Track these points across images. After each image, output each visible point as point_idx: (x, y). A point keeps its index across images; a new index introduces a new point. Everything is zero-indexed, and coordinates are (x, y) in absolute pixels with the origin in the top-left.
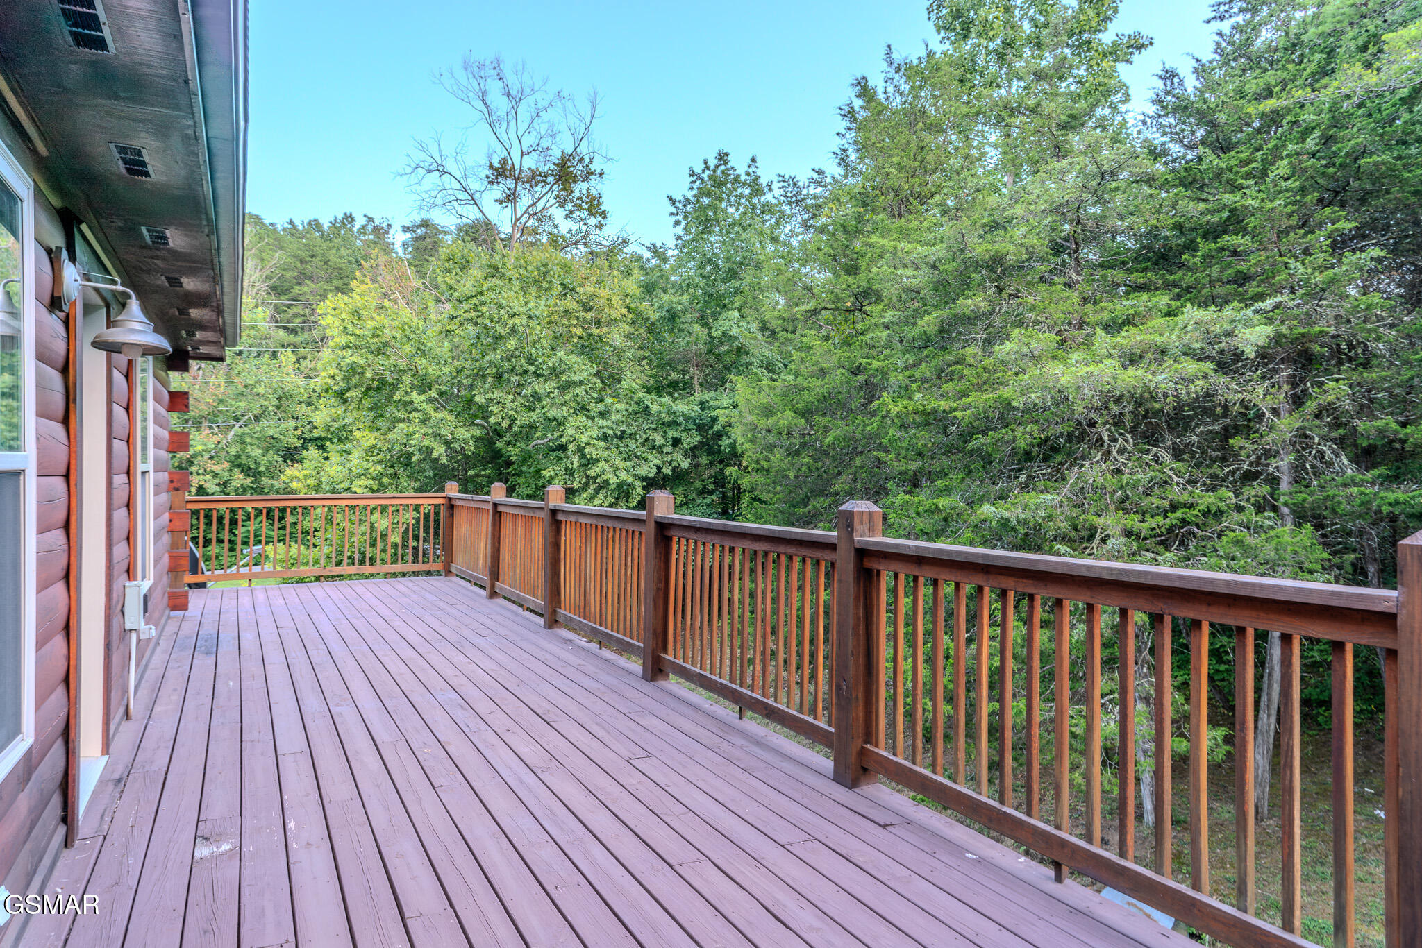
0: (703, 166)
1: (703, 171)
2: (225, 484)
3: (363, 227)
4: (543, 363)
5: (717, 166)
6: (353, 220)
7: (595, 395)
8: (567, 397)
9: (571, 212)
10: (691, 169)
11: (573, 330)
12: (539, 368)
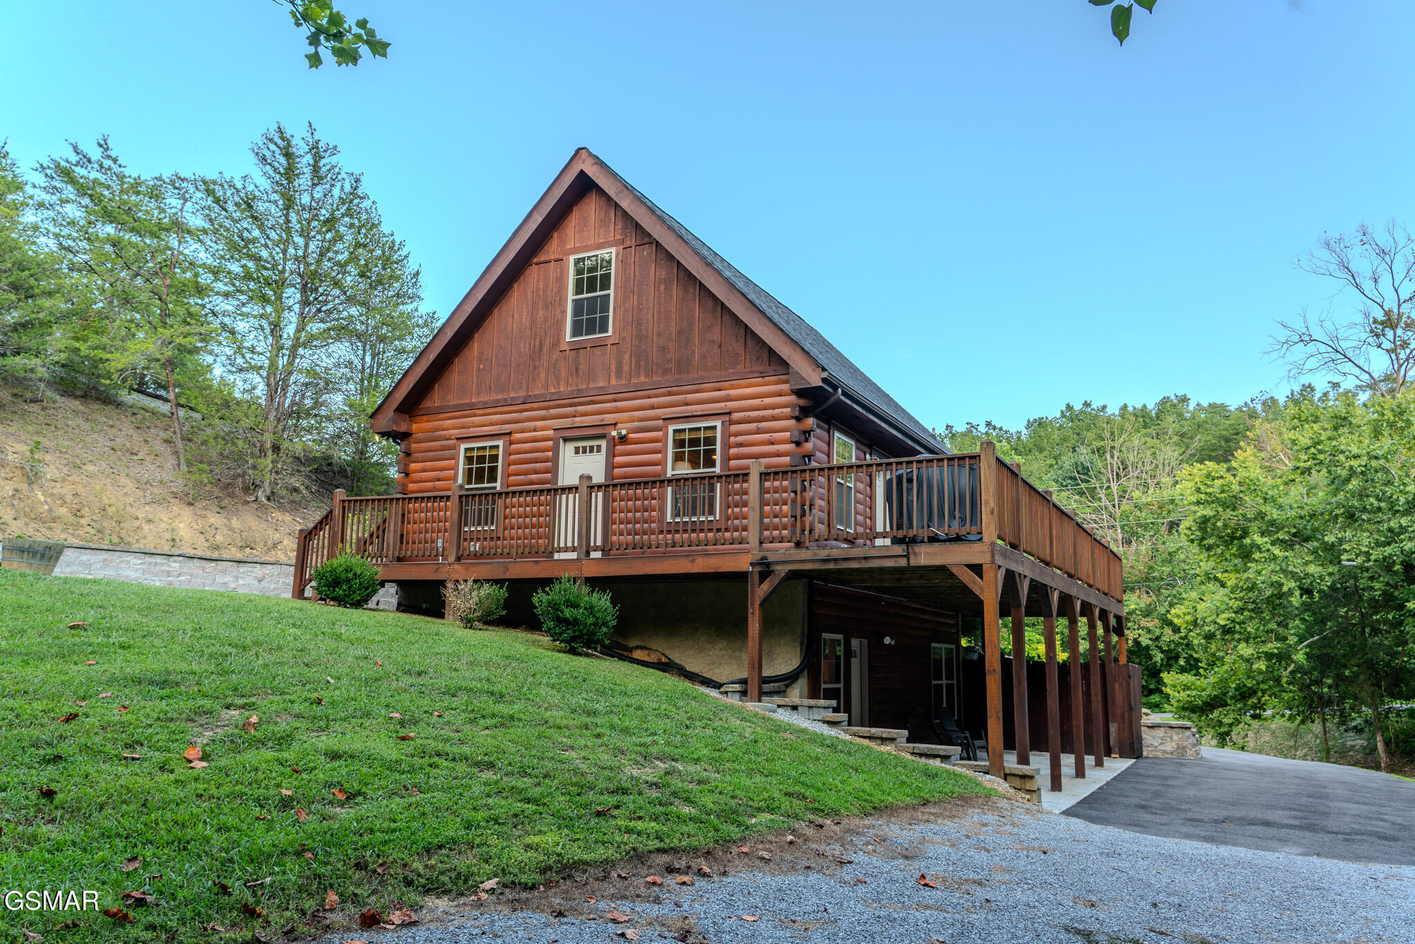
2: (1157, 639)
3: (1325, 394)
6: (1313, 389)
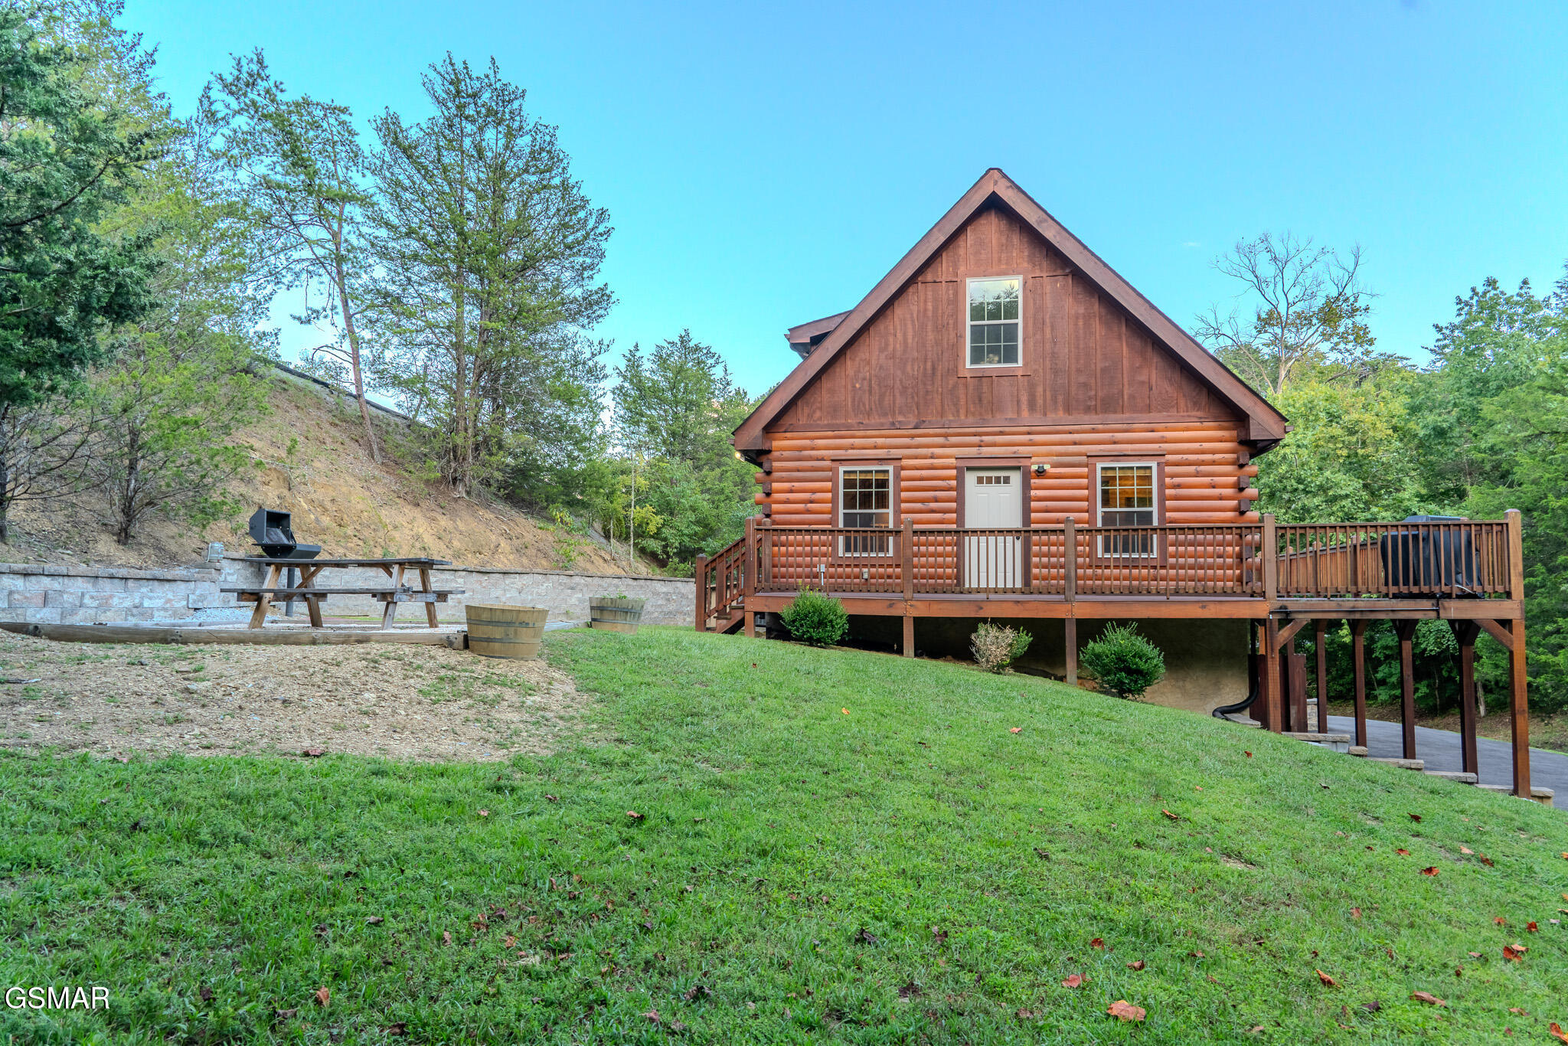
0: (1470, 294)
1: (1472, 298)
4: (1312, 482)
5: (1485, 293)
7: (1362, 506)
8: (1334, 509)
9: (1337, 344)
10: (1458, 298)
11: (1339, 452)
12: (1307, 486)
